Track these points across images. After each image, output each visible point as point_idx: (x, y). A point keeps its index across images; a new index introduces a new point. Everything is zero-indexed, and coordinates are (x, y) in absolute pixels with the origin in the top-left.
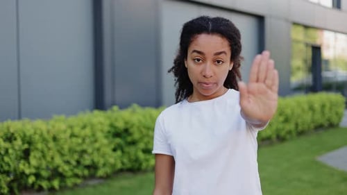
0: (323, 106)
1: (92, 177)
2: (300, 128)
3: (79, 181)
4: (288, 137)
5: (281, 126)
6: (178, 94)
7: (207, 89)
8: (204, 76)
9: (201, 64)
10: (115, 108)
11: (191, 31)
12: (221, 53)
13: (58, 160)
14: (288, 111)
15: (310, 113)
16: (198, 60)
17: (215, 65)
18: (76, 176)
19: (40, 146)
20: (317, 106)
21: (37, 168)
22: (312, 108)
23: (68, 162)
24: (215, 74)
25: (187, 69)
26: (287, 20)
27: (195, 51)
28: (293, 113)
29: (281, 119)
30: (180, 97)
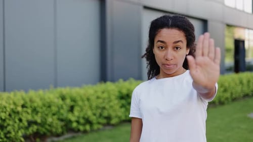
0: (249, 82)
1: (108, 124)
2: (234, 96)
3: (101, 127)
4: (226, 102)
5: (221, 94)
6: (149, 74)
7: (169, 69)
8: (166, 59)
9: (164, 50)
10: (121, 80)
11: (156, 27)
12: (178, 42)
13: (90, 113)
14: (226, 84)
15: (240, 86)
16: (162, 48)
17: (175, 50)
18: (99, 123)
19: (80, 103)
20: (245, 81)
21: (79, 117)
22: (241, 83)
23: (95, 114)
24: (175, 58)
25: (154, 55)
26: (222, 22)
27: (159, 41)
28: (229, 86)
29: (222, 89)
30: (151, 76)
